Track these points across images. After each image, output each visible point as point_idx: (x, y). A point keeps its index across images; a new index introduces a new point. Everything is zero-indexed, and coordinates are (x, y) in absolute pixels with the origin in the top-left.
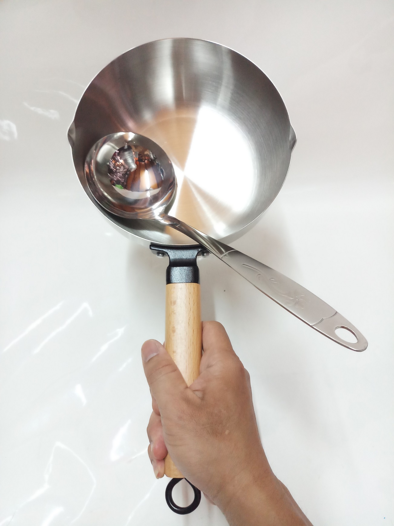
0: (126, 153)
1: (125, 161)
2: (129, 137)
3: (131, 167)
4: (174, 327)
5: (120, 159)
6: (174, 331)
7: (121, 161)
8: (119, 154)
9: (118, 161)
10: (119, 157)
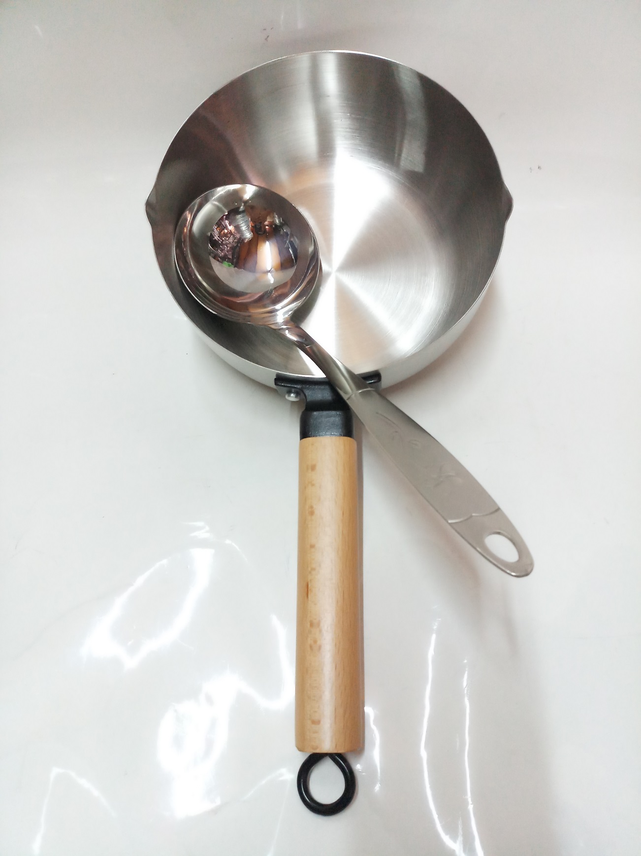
0: (239, 217)
1: (237, 228)
2: (245, 192)
3: (244, 237)
4: (312, 507)
5: (228, 225)
6: (312, 513)
7: (231, 228)
8: (228, 218)
9: (226, 227)
10: (227, 222)
